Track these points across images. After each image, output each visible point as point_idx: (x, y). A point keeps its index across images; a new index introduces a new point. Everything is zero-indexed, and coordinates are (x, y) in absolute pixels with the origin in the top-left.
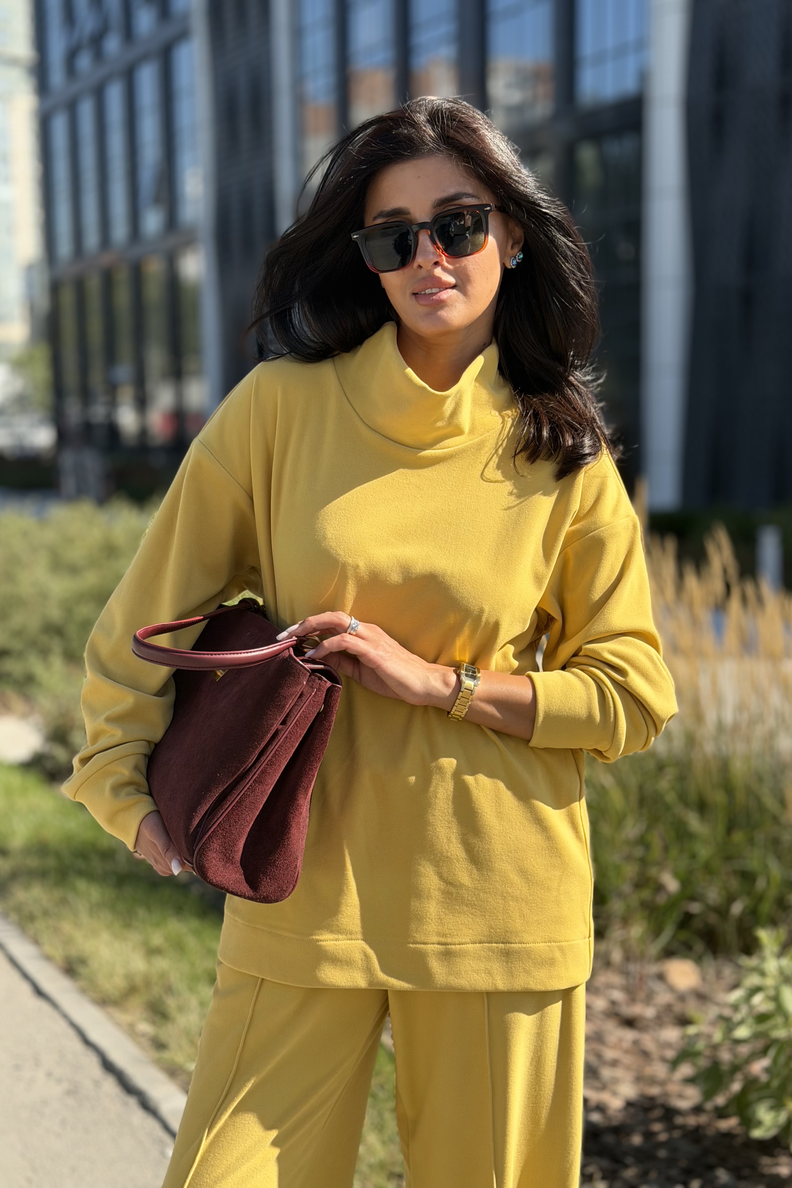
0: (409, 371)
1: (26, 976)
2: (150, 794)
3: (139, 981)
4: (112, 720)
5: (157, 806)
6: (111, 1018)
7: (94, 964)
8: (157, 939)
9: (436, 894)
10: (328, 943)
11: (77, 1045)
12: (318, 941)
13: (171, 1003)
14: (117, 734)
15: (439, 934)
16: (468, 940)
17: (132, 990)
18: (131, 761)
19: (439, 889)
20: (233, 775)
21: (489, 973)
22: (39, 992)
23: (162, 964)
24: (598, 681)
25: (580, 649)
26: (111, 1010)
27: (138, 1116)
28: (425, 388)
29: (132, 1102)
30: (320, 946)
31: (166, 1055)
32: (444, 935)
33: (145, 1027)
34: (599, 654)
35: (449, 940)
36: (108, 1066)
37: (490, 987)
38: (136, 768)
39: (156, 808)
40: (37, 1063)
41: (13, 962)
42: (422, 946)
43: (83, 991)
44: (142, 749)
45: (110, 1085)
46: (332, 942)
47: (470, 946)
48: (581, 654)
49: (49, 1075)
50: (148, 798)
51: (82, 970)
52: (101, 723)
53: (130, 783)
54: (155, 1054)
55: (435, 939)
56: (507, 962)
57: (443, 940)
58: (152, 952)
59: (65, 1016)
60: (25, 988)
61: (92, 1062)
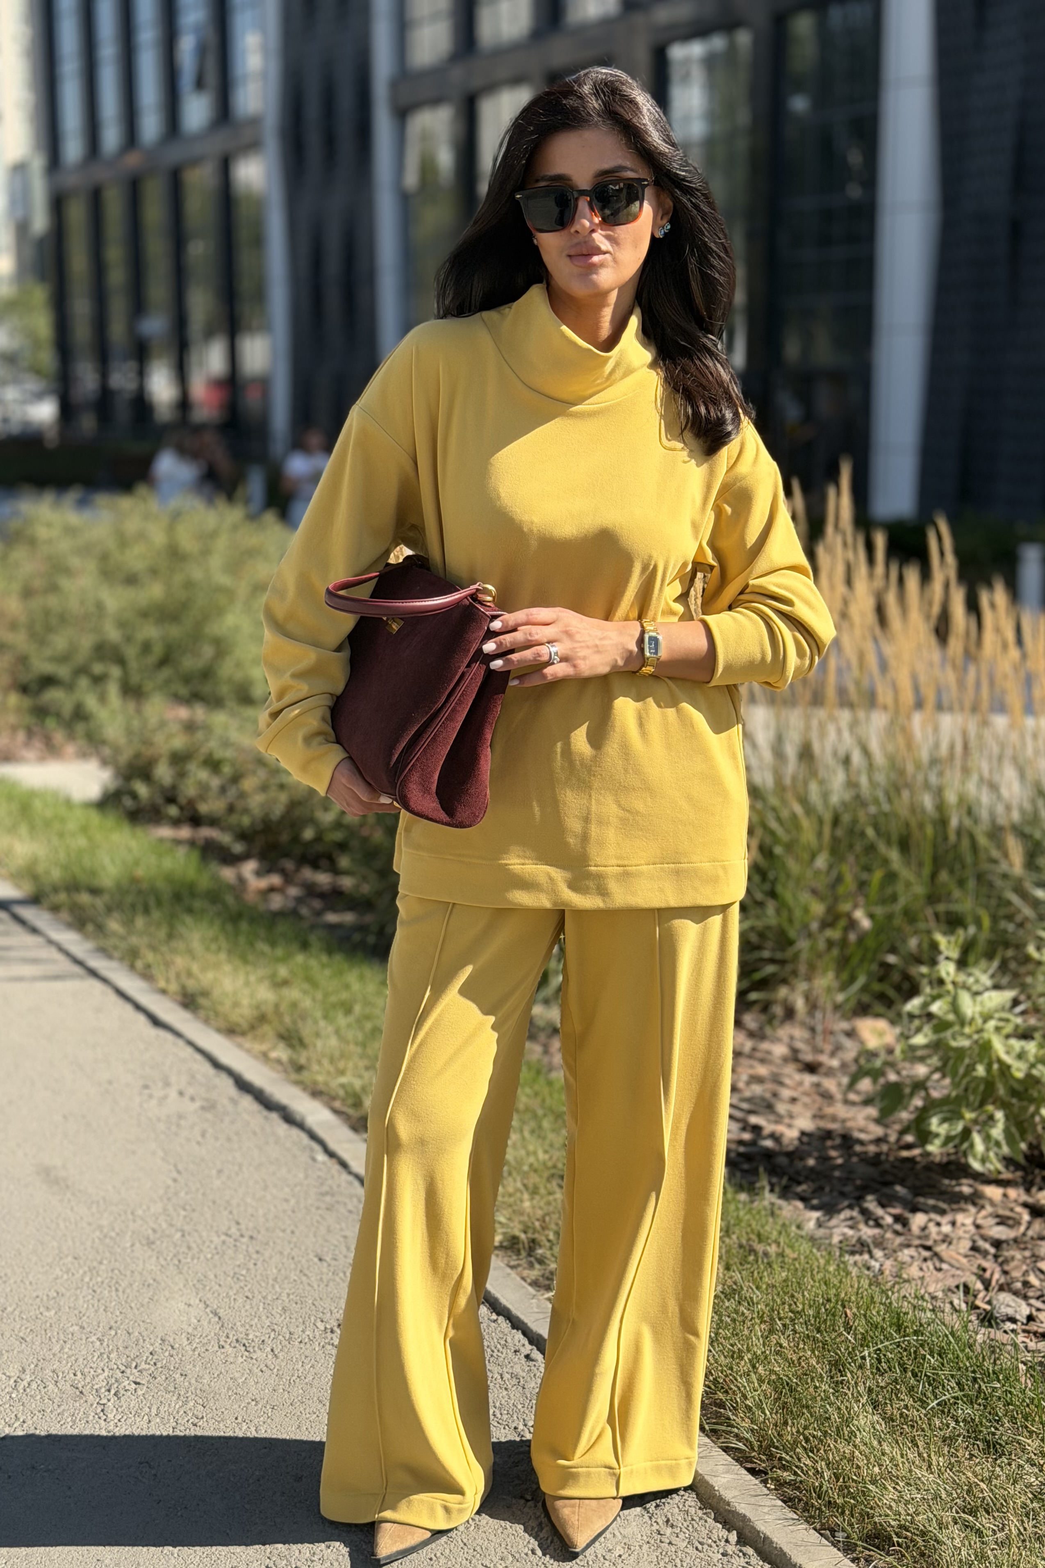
0: (564, 328)
1: (138, 1007)
2: (338, 742)
3: (269, 1009)
4: (297, 676)
5: (348, 752)
6: (240, 1046)
7: (216, 993)
8: (283, 972)
9: (614, 820)
10: (516, 867)
11: (207, 1068)
12: (506, 865)
13: (306, 1031)
14: (303, 688)
15: (617, 858)
16: (643, 862)
17: (262, 1018)
18: (319, 713)
19: (617, 816)
20: (427, 713)
21: (661, 890)
22: (156, 1022)
23: (293, 993)
24: (765, 617)
25: (747, 586)
26: (240, 1039)
27: (282, 1128)
28: (590, 350)
29: (274, 1116)
30: (509, 869)
31: (305, 1076)
32: (622, 858)
33: (281, 1053)
34: (766, 589)
35: (626, 863)
36: (243, 1085)
37: (663, 905)
38: (324, 719)
39: (347, 755)
40: (167, 1084)
41: (121, 994)
42: (603, 868)
43: (206, 1021)
44: (327, 701)
45: (247, 1102)
46: (519, 867)
47: (645, 868)
48: (748, 591)
49: (181, 1094)
50: (337, 746)
51: (202, 1001)
52: (287, 679)
53: (318, 733)
54: (294, 1076)
55: (614, 862)
56: (677, 881)
57: (620, 862)
58: (279, 984)
59: (190, 1043)
60: (142, 1018)
61: (226, 1084)
